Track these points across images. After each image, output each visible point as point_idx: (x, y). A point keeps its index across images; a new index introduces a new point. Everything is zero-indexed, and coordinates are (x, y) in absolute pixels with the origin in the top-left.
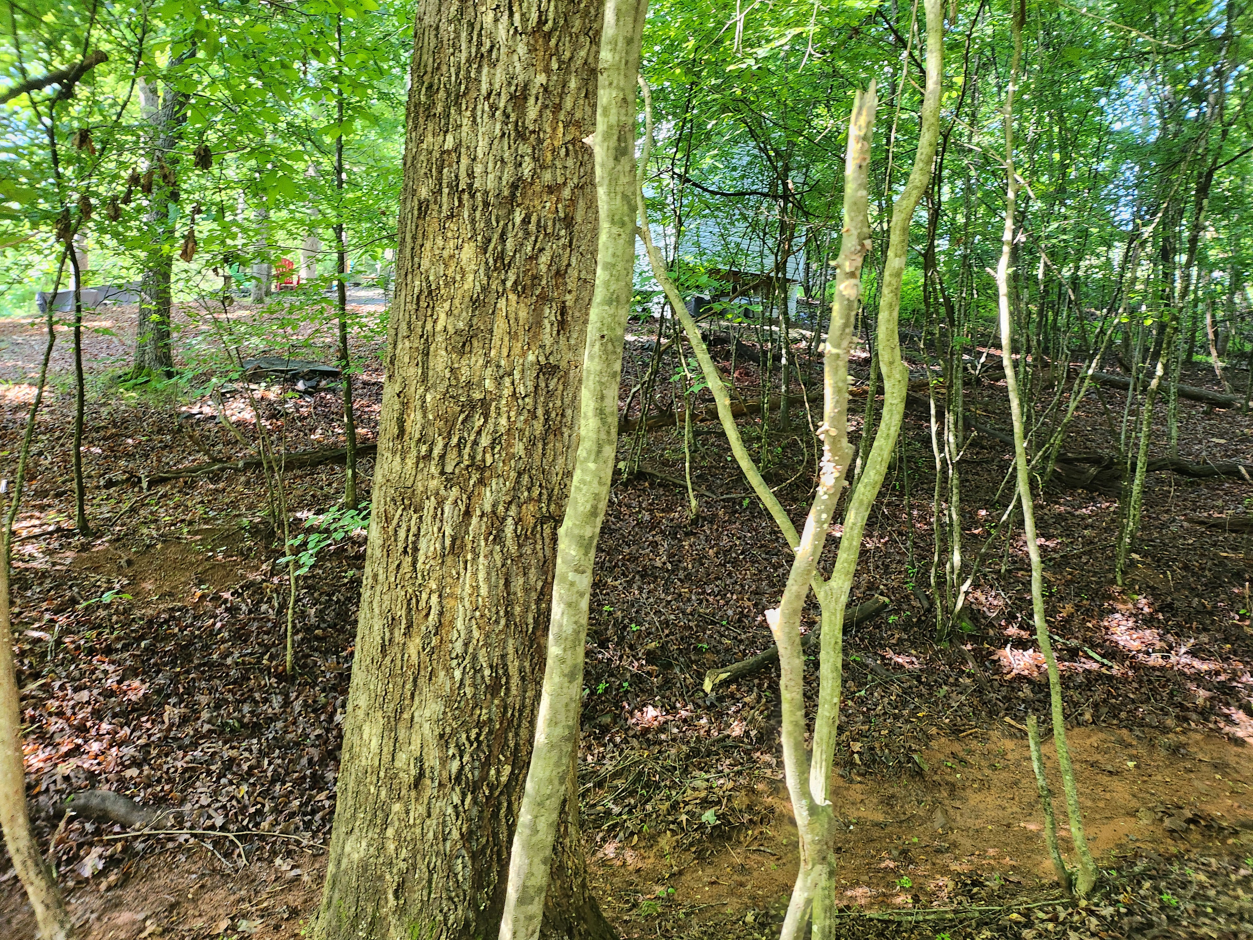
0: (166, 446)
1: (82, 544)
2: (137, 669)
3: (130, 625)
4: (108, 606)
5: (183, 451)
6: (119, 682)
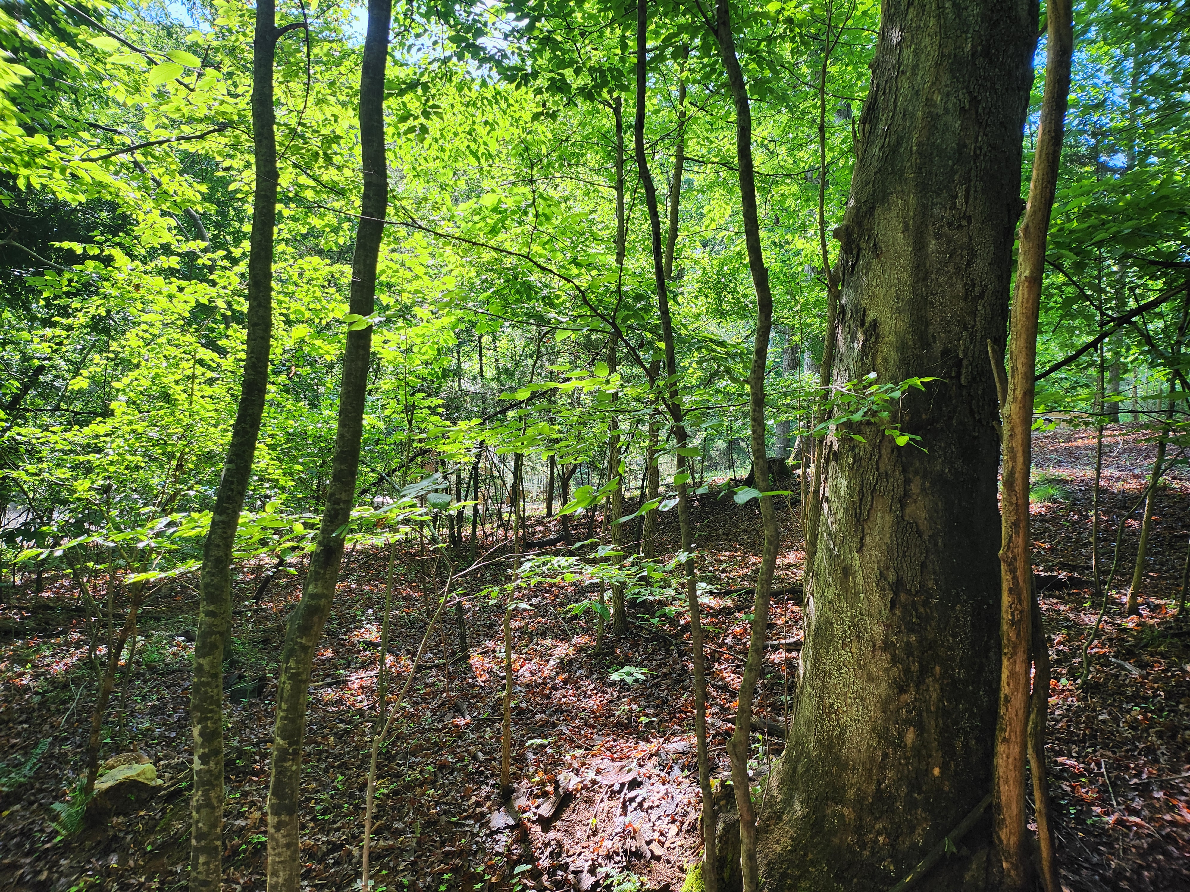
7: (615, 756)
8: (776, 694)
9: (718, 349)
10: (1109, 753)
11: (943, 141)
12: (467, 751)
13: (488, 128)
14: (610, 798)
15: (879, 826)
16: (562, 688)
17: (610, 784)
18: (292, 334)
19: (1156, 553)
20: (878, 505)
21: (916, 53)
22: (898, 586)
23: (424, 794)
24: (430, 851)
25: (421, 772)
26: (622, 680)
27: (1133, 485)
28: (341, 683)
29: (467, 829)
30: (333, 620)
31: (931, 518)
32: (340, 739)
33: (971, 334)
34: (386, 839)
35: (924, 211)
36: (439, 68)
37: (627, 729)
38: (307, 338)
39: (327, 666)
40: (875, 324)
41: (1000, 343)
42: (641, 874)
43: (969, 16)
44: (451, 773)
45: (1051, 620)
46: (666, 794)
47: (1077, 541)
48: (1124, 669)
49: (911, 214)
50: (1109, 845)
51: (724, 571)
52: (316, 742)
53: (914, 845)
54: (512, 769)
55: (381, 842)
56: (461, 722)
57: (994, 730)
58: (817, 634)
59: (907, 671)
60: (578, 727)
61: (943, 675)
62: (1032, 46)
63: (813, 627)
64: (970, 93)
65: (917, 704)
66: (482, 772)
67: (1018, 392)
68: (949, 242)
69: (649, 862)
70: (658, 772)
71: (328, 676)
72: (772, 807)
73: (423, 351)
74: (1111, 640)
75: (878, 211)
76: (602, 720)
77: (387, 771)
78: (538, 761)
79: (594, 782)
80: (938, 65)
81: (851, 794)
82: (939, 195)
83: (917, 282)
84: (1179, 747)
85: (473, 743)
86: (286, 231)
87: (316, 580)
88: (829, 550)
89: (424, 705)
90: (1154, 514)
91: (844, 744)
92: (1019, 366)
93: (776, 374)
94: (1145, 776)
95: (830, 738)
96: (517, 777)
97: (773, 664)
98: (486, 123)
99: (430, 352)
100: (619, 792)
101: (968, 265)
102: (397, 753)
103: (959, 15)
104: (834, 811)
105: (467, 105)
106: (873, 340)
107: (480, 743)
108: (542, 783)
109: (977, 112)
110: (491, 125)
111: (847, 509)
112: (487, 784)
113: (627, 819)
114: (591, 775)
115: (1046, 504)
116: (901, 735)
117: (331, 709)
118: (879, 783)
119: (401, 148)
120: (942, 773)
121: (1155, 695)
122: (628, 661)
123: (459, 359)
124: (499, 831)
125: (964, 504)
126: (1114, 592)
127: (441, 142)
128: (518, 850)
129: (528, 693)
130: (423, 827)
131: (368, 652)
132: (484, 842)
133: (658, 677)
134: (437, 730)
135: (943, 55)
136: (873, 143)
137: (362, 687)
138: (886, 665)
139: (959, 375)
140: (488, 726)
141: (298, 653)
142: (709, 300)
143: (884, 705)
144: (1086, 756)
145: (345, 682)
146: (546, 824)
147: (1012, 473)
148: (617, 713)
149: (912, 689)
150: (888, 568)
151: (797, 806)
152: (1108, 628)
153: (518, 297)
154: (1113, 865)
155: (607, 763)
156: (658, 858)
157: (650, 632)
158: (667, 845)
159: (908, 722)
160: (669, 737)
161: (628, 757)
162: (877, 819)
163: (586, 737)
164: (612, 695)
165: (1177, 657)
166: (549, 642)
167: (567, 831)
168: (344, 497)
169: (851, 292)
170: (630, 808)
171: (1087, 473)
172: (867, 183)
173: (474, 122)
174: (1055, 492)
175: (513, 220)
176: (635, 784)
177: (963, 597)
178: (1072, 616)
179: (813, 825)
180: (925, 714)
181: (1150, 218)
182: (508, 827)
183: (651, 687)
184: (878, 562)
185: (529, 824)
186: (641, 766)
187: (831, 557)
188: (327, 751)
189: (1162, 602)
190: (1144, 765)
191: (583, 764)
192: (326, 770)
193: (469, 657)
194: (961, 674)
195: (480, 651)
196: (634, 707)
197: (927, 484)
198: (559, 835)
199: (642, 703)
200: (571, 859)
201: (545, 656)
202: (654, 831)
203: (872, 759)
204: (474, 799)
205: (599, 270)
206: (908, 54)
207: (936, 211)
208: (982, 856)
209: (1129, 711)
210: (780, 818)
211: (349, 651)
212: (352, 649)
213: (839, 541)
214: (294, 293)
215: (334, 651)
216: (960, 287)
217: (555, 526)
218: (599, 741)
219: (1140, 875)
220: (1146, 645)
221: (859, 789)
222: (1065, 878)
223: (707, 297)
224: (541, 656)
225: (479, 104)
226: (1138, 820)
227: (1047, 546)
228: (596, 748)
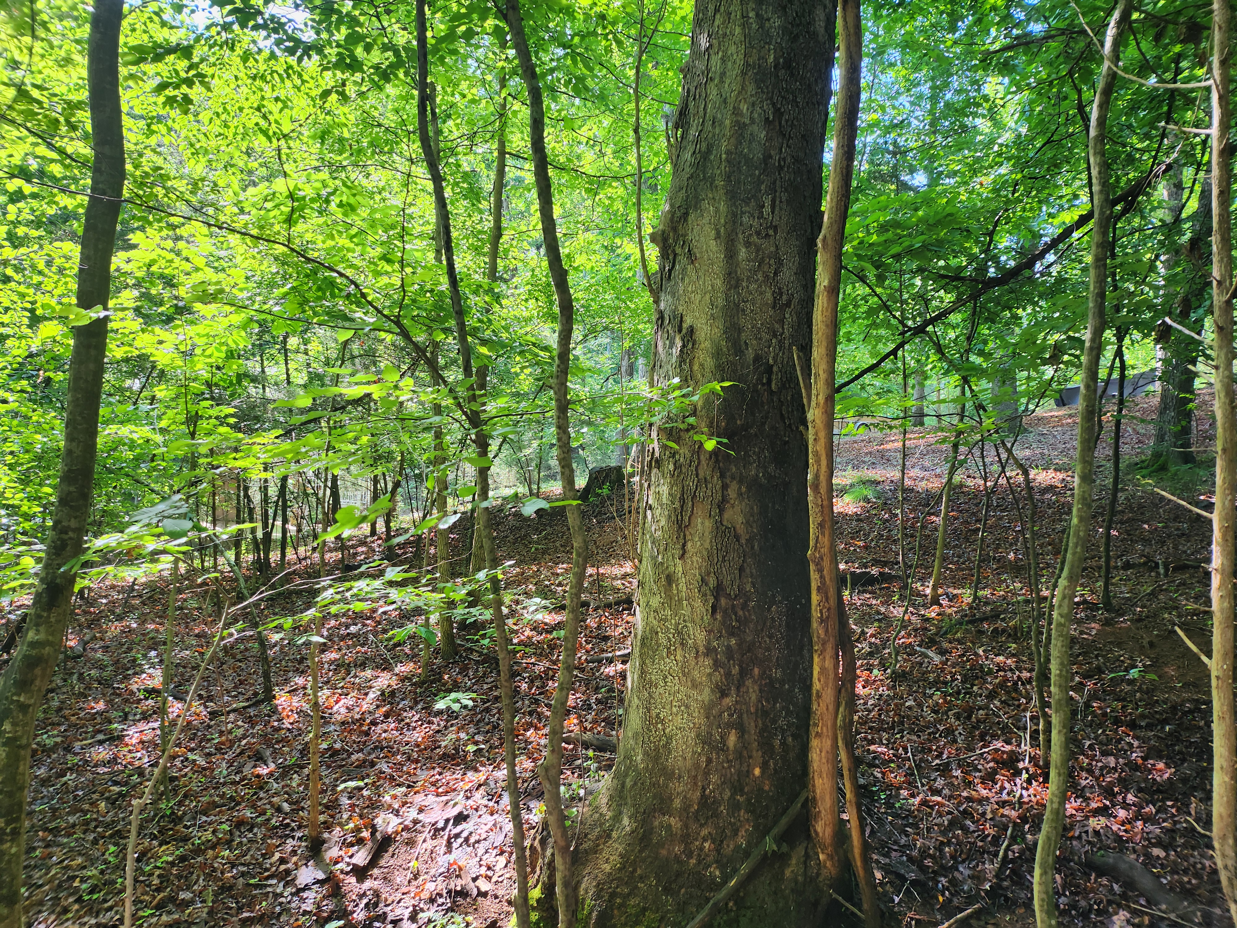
0: (1183, 534)
1: (1106, 618)
2: (1162, 751)
3: (1154, 706)
4: (1132, 682)
5: (1202, 541)
6: (1144, 759)
7: (440, 790)
8: (610, 708)
9: (542, 353)
10: (915, 738)
11: (750, 150)
12: (270, 803)
13: (280, 105)
14: (434, 837)
15: (704, 832)
16: (383, 722)
17: (433, 822)
18: (39, 333)
19: (954, 547)
20: (698, 511)
21: (723, 60)
22: (718, 591)
23: (217, 857)
24: (224, 919)
25: (214, 832)
26: (449, 708)
27: (935, 485)
28: (116, 739)
29: (269, 889)
30: (106, 666)
31: (748, 522)
32: (113, 803)
33: (780, 341)
34: (169, 913)
35: (734, 218)
36: (218, 33)
37: (453, 759)
38: (58, 338)
39: (99, 720)
40: (691, 330)
41: (806, 349)
42: (466, 914)
43: (771, 27)
44: (250, 830)
45: (864, 615)
46: (495, 825)
47: (888, 539)
48: (927, 656)
49: (722, 221)
50: (915, 826)
51: (560, 584)
52: (82, 811)
53: (738, 847)
54: (322, 818)
55: (164, 918)
56: (263, 770)
57: (809, 725)
58: (643, 644)
59: (728, 674)
60: (400, 764)
61: (762, 676)
62: (830, 63)
63: (639, 637)
64: (774, 104)
65: (738, 707)
66: (288, 825)
67: (820, 397)
68: (758, 251)
69: (475, 900)
70: (486, 802)
71: (99, 731)
72: (601, 825)
73: (208, 353)
74: (916, 630)
75: (692, 217)
76: (427, 753)
77: (173, 835)
78: (353, 806)
79: (415, 822)
80: (743, 74)
81: (677, 803)
82: (747, 204)
83: (729, 289)
84: (973, 727)
85: (277, 794)
86: (27, 211)
87: (37, 625)
88: (654, 558)
89: (218, 756)
90: (953, 510)
91: (670, 753)
92: (821, 372)
93: (615, 380)
94: (945, 756)
95: (657, 749)
96: (328, 826)
97: (608, 677)
98: (277, 99)
99: (216, 354)
100: (443, 829)
101: (776, 274)
102: (185, 814)
103: (762, 27)
104: (661, 823)
105: (254, 78)
106: (690, 346)
107: (286, 793)
108: (358, 830)
109: (780, 123)
110: (283, 102)
111: (670, 517)
112: (293, 838)
113: (451, 858)
114: (413, 814)
115: (861, 504)
116: (724, 739)
117: (101, 770)
118: (704, 789)
119: (174, 121)
120: (763, 772)
121: (954, 680)
122: (456, 687)
123: (262, 364)
124: (307, 888)
125: (777, 507)
126: (919, 584)
127: (223, 117)
128: (329, 906)
129: (343, 732)
130: (216, 894)
131: (150, 701)
132: (289, 902)
133: (488, 701)
134: (234, 783)
135: (748, 65)
136: (685, 148)
137: (142, 742)
138: (708, 671)
139: (769, 381)
140: (296, 772)
141: (15, 714)
142: (540, 304)
143: (708, 710)
144: (895, 742)
145: (121, 738)
146: (361, 873)
147: (817, 476)
148: (443, 744)
149: (733, 691)
150: (708, 574)
151: (626, 821)
152: (913, 618)
153: (320, 294)
154: (919, 844)
155: (431, 798)
156: (484, 895)
157: (481, 654)
158: (494, 879)
159: (729, 725)
160: (499, 764)
161: (455, 790)
162: (702, 826)
163: (408, 773)
164: (439, 725)
165: (972, 642)
166: (368, 673)
167: (385, 878)
168: (73, 524)
169: (669, 297)
170: (455, 845)
171: (895, 474)
172: (681, 189)
173: (263, 98)
174: (869, 493)
175: (312, 208)
176: (461, 818)
177: (779, 598)
178: (883, 610)
179: (641, 840)
180: (745, 716)
181: (938, 234)
182: (318, 882)
183: (481, 713)
184: (700, 568)
185: (342, 876)
186: (468, 798)
187: (656, 566)
188: (96, 820)
189: (959, 591)
190: (944, 745)
191: (404, 804)
192: (95, 842)
193: (274, 697)
194: (777, 673)
195: (288, 689)
196: (463, 735)
197: (744, 489)
198: (376, 884)
199: (472, 730)
200: (390, 908)
201: (363, 690)
202: (481, 866)
203: (697, 766)
204: (277, 856)
205: (413, 267)
206: (715, 60)
207: (745, 219)
208: (800, 851)
209: (931, 697)
210: (609, 836)
211: (127, 701)
212: (130, 698)
213: (662, 548)
214: (40, 283)
215: (107, 702)
216: (769, 295)
217: (380, 546)
218: (423, 775)
219: (941, 851)
220: (946, 633)
221: (685, 797)
222: (878, 862)
223: (537, 299)
224: (359, 690)
225: (269, 78)
226: (939, 799)
227: (861, 544)
228: (419, 784)
